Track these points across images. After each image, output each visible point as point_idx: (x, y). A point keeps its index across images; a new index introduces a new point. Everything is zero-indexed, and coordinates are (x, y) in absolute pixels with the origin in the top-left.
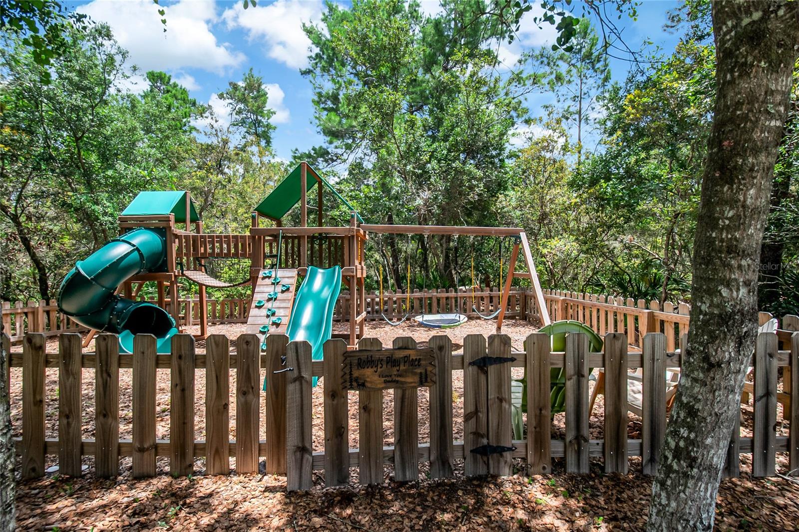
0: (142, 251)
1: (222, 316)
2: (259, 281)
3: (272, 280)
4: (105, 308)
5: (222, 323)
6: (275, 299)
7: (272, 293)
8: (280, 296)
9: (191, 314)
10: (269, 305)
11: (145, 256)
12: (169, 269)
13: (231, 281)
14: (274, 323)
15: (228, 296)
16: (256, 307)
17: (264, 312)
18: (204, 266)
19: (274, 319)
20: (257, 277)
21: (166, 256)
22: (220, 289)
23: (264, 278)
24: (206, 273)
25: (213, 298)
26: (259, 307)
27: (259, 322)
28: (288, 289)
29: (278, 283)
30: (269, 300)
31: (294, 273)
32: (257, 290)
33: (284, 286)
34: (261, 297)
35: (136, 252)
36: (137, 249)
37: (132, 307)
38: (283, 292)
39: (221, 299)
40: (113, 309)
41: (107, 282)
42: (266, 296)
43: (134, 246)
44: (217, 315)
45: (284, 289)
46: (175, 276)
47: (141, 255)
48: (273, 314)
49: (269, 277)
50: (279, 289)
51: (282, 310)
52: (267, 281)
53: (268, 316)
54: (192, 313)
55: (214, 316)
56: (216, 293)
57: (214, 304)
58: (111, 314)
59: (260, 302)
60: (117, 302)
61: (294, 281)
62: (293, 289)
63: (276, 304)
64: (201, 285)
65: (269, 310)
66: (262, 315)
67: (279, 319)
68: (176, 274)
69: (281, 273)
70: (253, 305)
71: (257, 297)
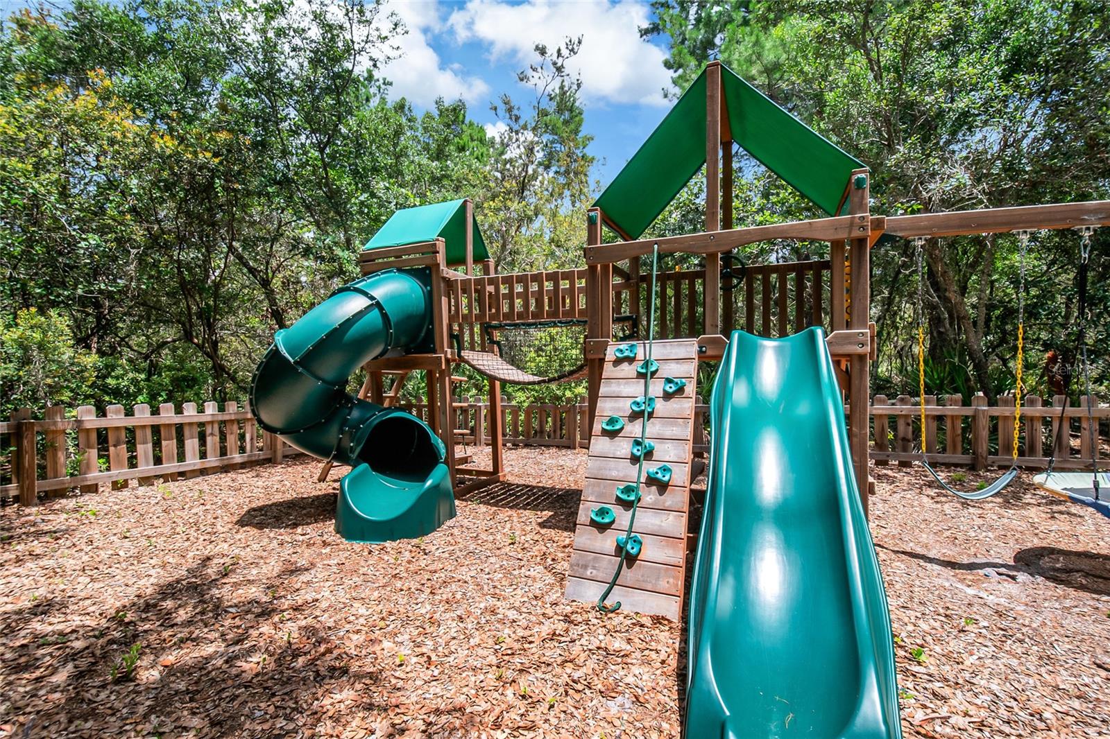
0: (387, 309)
1: (526, 434)
2: (608, 370)
3: (637, 367)
4: (329, 421)
5: (527, 445)
6: (651, 415)
7: (640, 399)
8: (660, 407)
9: (482, 428)
10: (635, 429)
11: (393, 319)
12: (438, 347)
13: (539, 373)
14: (651, 481)
15: (537, 399)
16: (605, 433)
17: (623, 447)
18: (498, 343)
19: (650, 468)
20: (602, 360)
21: (432, 322)
22: (523, 386)
23: (618, 362)
24: (501, 356)
25: (514, 403)
26: (612, 434)
27: (614, 474)
28: (680, 390)
29: (653, 373)
30: (635, 416)
31: (688, 348)
32: (603, 390)
33: (669, 381)
34: (612, 409)
35: (376, 312)
36: (378, 305)
37: (377, 418)
38: (667, 396)
39: (526, 405)
40: (345, 422)
41: (328, 368)
42: (626, 407)
43: (372, 298)
44: (520, 429)
45: (671, 388)
46: (448, 361)
47: (385, 316)
48: (649, 455)
49: (631, 360)
50: (657, 388)
51: (668, 446)
52: (627, 369)
53: (635, 459)
54: (484, 424)
55: (516, 433)
56: (519, 394)
57: (516, 411)
58: (341, 431)
59: (612, 421)
60: (351, 409)
61: (691, 369)
62: (691, 389)
63: (653, 428)
64: (492, 379)
65: (638, 443)
66: (618, 454)
67: (665, 469)
68: (449, 356)
69: (658, 350)
70: (597, 428)
71: (605, 408)
